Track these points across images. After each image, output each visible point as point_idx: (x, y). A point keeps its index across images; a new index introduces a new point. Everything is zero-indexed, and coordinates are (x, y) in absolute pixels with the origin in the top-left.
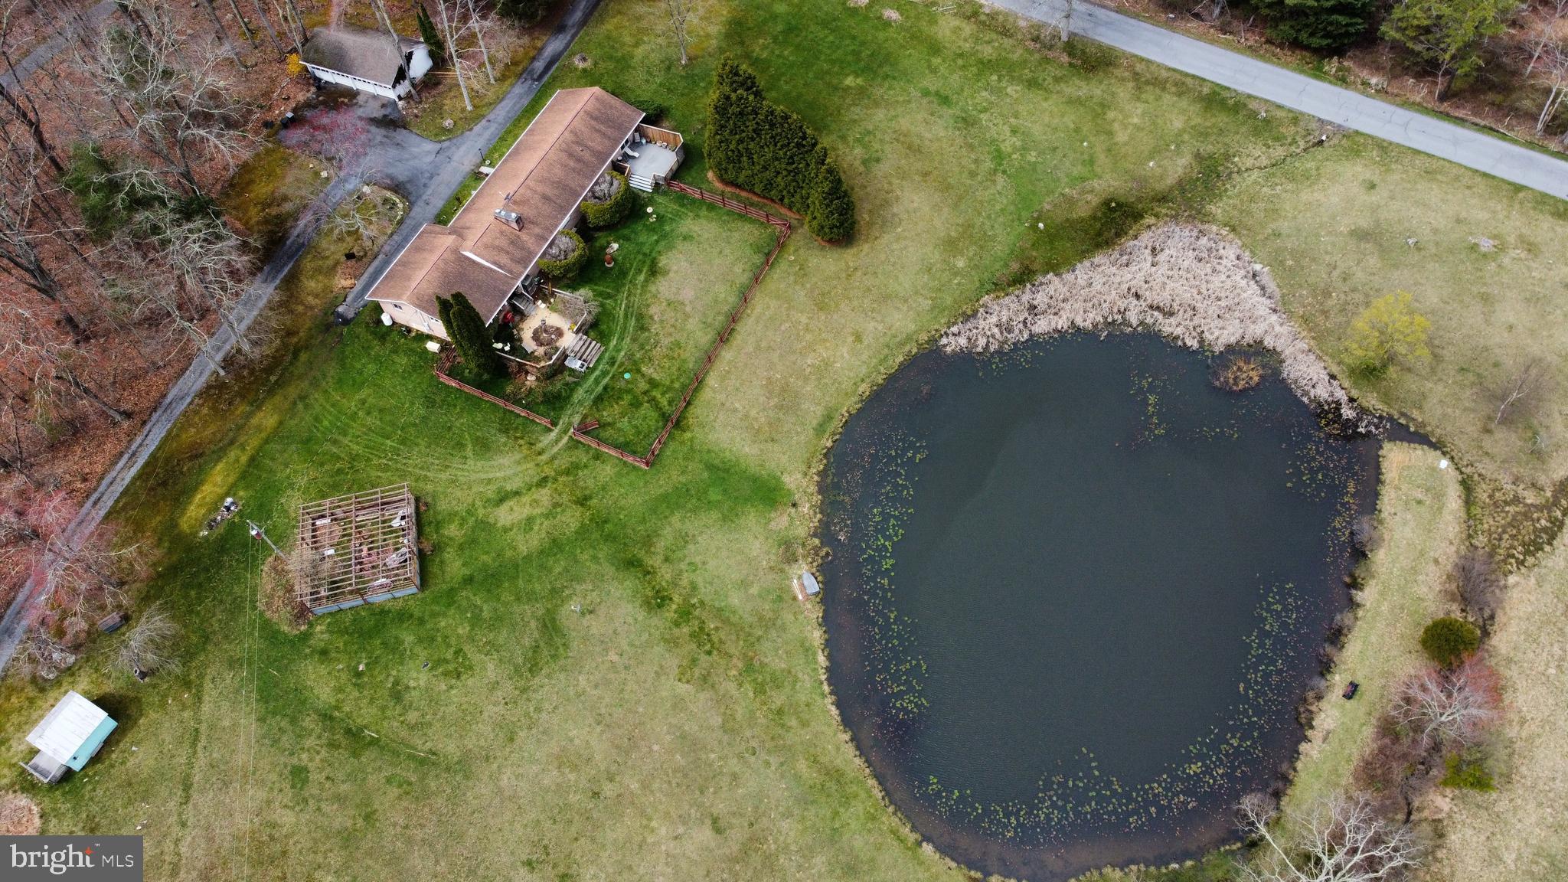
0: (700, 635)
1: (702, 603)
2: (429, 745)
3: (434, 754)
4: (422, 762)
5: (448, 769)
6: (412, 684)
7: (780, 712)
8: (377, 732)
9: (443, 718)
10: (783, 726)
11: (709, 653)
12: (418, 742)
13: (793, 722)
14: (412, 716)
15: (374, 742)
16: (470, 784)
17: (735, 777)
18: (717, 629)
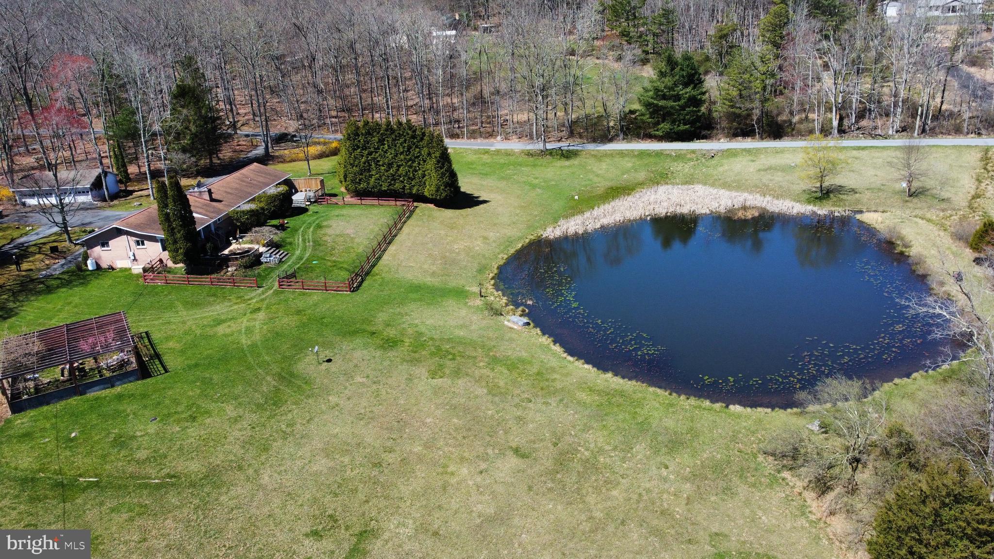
0: (439, 353)
1: (432, 339)
2: (166, 471)
3: (174, 476)
4: (158, 487)
5: (193, 485)
6: (138, 434)
7: (538, 374)
8: (96, 476)
9: (181, 449)
10: (547, 380)
11: (454, 359)
12: (153, 472)
13: (556, 376)
14: (142, 454)
15: (90, 485)
16: (224, 489)
17: (519, 419)
18: (453, 347)
